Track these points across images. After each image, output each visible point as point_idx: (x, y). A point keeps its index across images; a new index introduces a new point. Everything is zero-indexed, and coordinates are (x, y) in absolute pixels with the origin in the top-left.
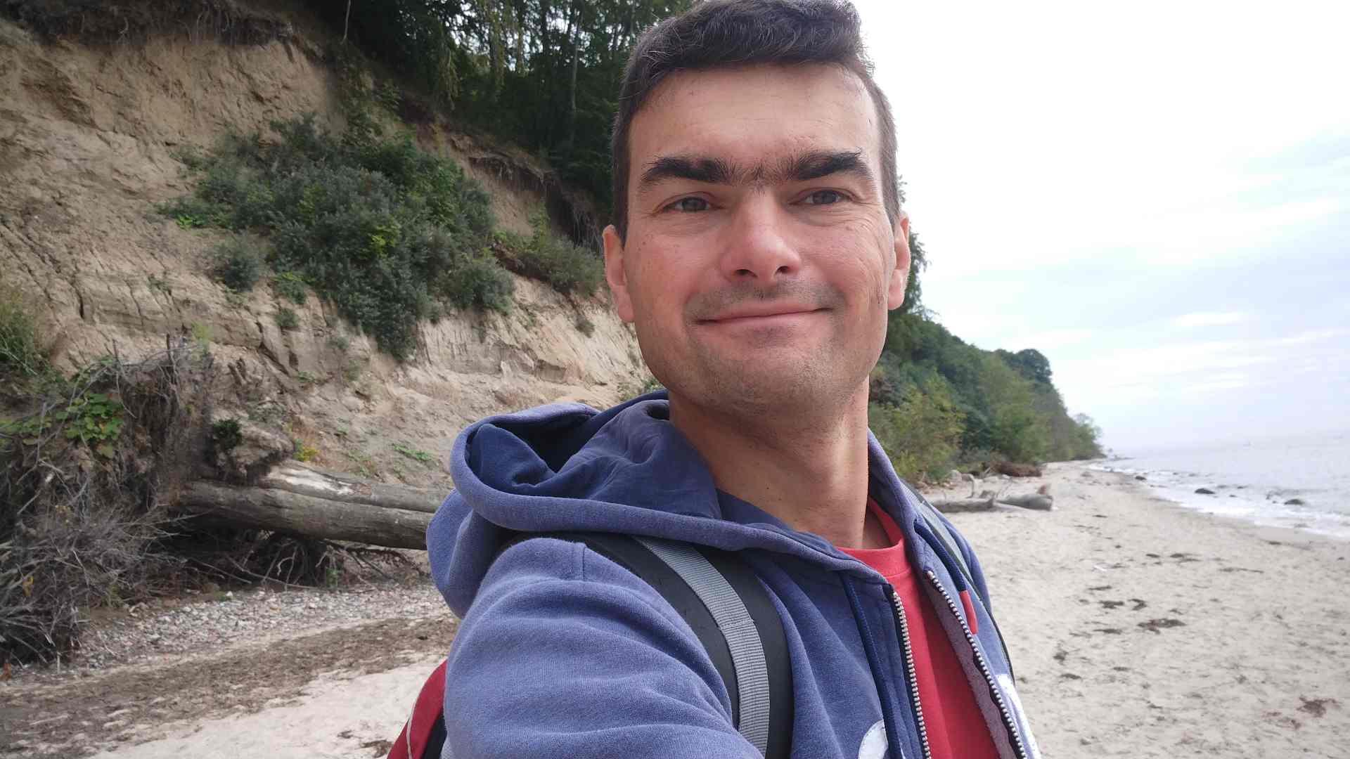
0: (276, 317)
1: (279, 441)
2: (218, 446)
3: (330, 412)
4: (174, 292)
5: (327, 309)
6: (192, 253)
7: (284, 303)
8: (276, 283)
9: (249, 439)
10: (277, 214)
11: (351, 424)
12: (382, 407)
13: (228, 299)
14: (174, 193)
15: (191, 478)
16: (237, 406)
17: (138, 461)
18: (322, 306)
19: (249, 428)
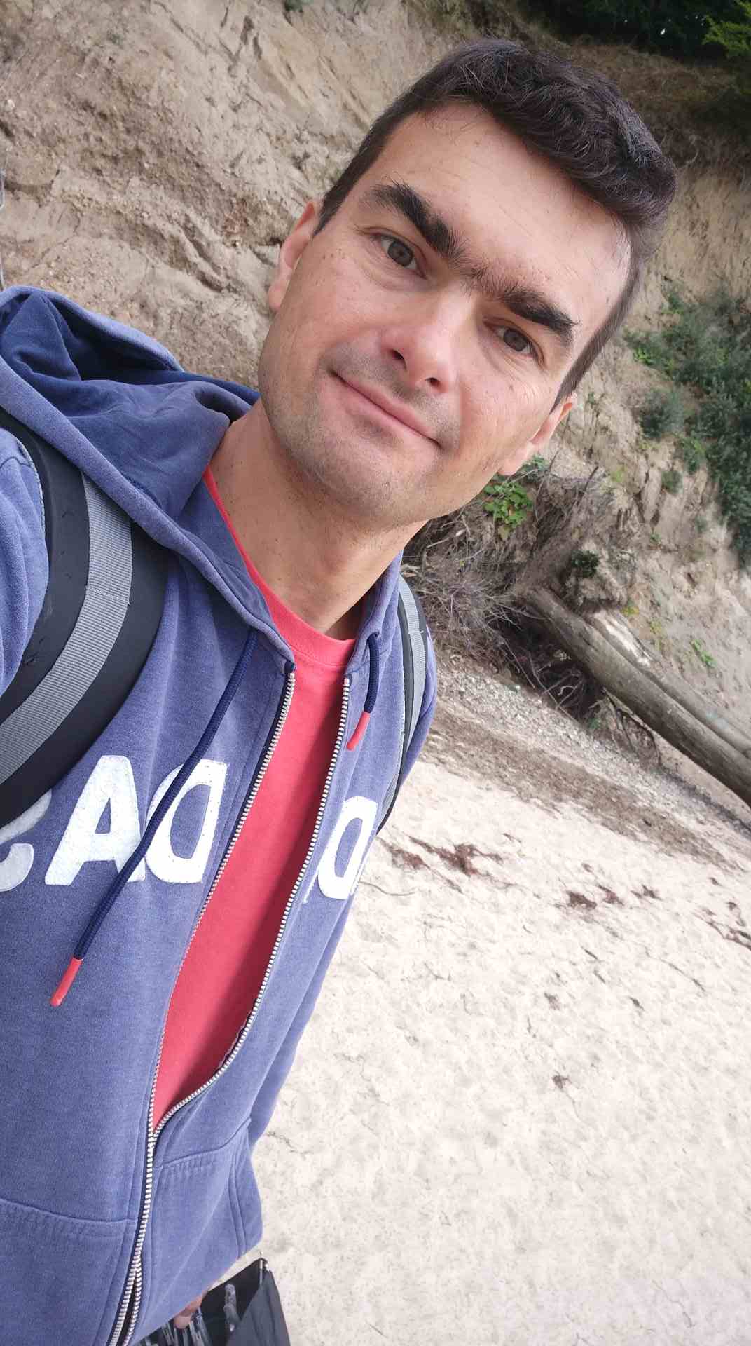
0: (665, 475)
1: (619, 592)
2: (575, 570)
3: (656, 579)
4: (601, 415)
5: (709, 488)
6: (631, 387)
7: (678, 467)
8: (682, 444)
9: (600, 578)
10: (719, 384)
11: (668, 599)
12: (701, 598)
13: (637, 441)
14: (647, 326)
15: (541, 583)
16: (605, 545)
17: (518, 552)
18: (707, 484)
19: (604, 569)
